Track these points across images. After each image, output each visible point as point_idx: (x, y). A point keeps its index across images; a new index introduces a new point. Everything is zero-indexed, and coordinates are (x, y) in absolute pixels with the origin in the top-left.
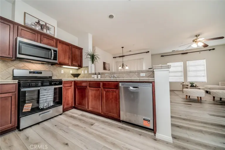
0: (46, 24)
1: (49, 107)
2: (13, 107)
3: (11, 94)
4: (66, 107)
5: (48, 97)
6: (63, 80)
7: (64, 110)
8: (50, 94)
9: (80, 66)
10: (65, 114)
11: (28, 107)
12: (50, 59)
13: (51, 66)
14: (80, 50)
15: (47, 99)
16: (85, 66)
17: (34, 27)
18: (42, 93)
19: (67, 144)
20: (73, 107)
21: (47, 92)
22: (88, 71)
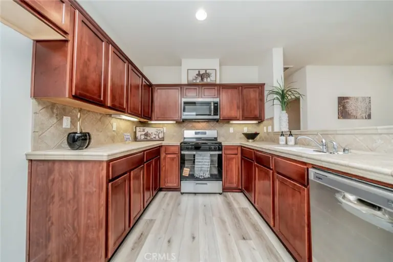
0: (206, 71)
1: (204, 178)
2: (177, 168)
3: (176, 155)
4: (227, 185)
5: (204, 165)
6: (223, 144)
7: (225, 189)
8: (205, 162)
9: (260, 119)
10: (226, 196)
11: (186, 172)
12: (210, 115)
13: (217, 124)
14: (258, 88)
15: (202, 167)
16: (269, 117)
17: (194, 81)
18: (197, 159)
19: (194, 238)
20: (239, 189)
21: (202, 159)
22: (273, 129)
